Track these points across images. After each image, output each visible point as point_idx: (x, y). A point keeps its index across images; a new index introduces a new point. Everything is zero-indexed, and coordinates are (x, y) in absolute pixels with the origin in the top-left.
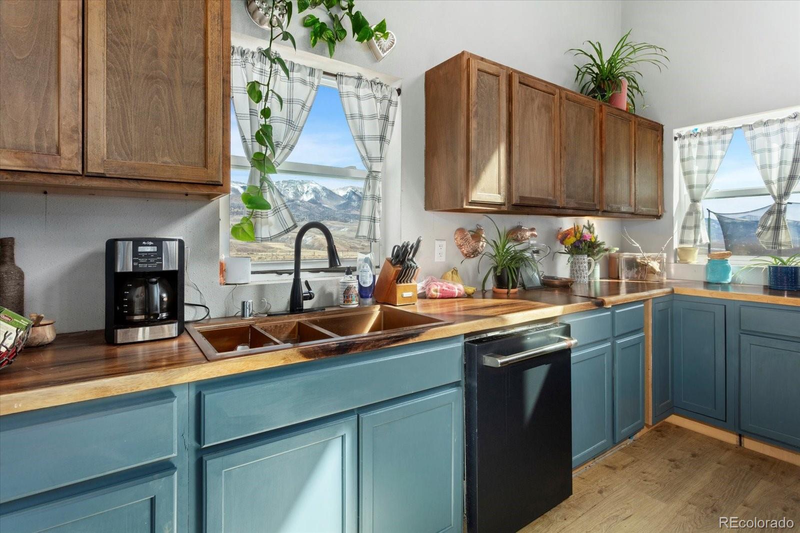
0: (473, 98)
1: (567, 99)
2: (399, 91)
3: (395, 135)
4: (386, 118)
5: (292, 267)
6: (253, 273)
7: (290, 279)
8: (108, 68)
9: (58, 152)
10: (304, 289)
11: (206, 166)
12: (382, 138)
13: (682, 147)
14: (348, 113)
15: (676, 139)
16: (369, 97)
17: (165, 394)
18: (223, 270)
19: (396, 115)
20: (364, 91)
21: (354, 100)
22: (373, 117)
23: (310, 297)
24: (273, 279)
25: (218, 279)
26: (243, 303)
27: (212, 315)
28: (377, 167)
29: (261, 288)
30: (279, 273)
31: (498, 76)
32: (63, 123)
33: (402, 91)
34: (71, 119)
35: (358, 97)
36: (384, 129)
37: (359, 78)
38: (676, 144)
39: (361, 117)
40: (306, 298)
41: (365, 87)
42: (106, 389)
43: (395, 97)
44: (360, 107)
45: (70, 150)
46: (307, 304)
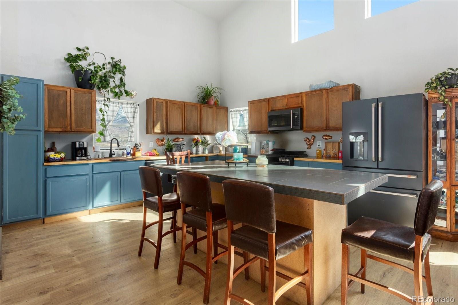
0: (155, 109)
1: (187, 105)
2: (139, 105)
3: (138, 116)
4: (135, 112)
5: (110, 148)
6: (101, 149)
7: (109, 151)
8: (75, 113)
9: (67, 128)
10: (113, 153)
11: (92, 128)
12: (134, 117)
13: (232, 114)
14: (124, 111)
15: (231, 112)
16: (129, 107)
17: (87, 164)
18: (94, 149)
19: (138, 111)
20: (129, 106)
21: (126, 108)
22: (131, 112)
23: (114, 154)
24: (106, 151)
25: (93, 150)
26: (99, 155)
27: (92, 158)
28: (132, 124)
29: (103, 153)
30: (107, 150)
31: (163, 102)
32: (68, 123)
33: (140, 105)
34: (69, 122)
35: (127, 108)
36: (134, 115)
37: (127, 103)
38: (231, 113)
39: (128, 112)
40: (113, 154)
41: (129, 105)
42: (80, 162)
43: (138, 106)
44: (127, 110)
45: (69, 127)
46: (113, 156)
